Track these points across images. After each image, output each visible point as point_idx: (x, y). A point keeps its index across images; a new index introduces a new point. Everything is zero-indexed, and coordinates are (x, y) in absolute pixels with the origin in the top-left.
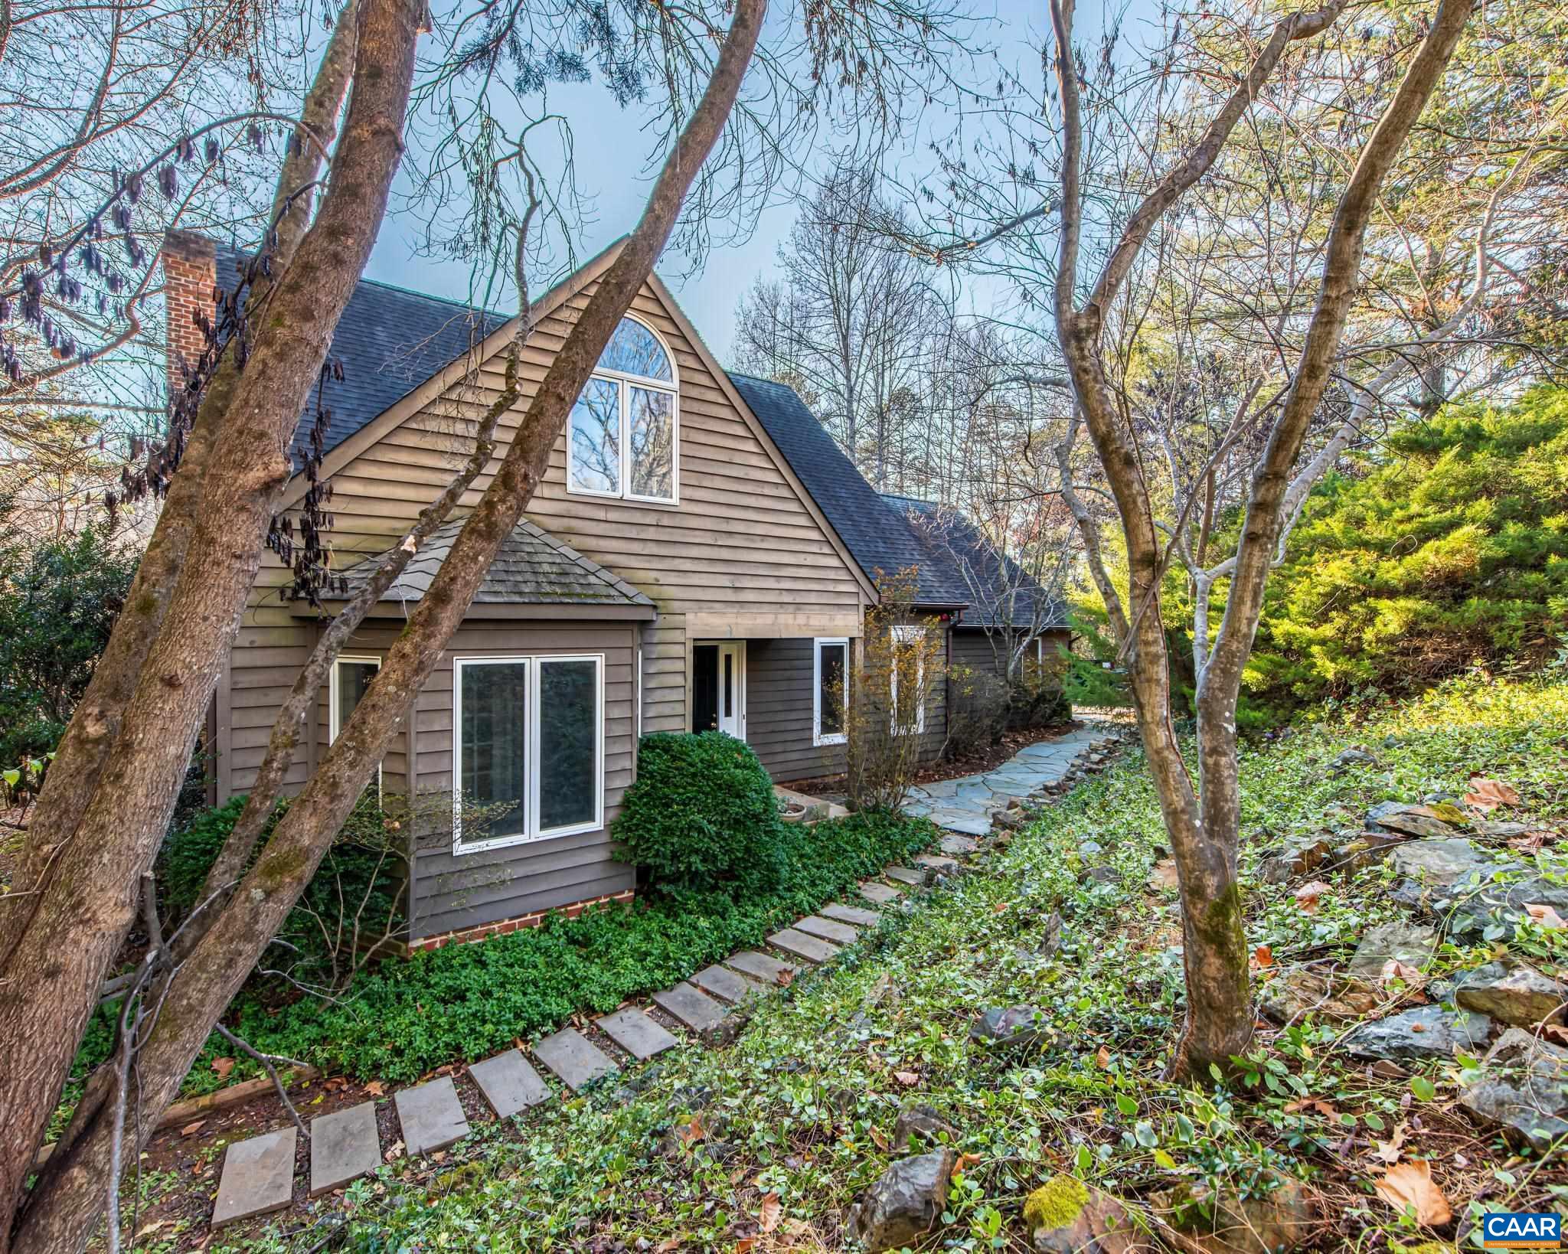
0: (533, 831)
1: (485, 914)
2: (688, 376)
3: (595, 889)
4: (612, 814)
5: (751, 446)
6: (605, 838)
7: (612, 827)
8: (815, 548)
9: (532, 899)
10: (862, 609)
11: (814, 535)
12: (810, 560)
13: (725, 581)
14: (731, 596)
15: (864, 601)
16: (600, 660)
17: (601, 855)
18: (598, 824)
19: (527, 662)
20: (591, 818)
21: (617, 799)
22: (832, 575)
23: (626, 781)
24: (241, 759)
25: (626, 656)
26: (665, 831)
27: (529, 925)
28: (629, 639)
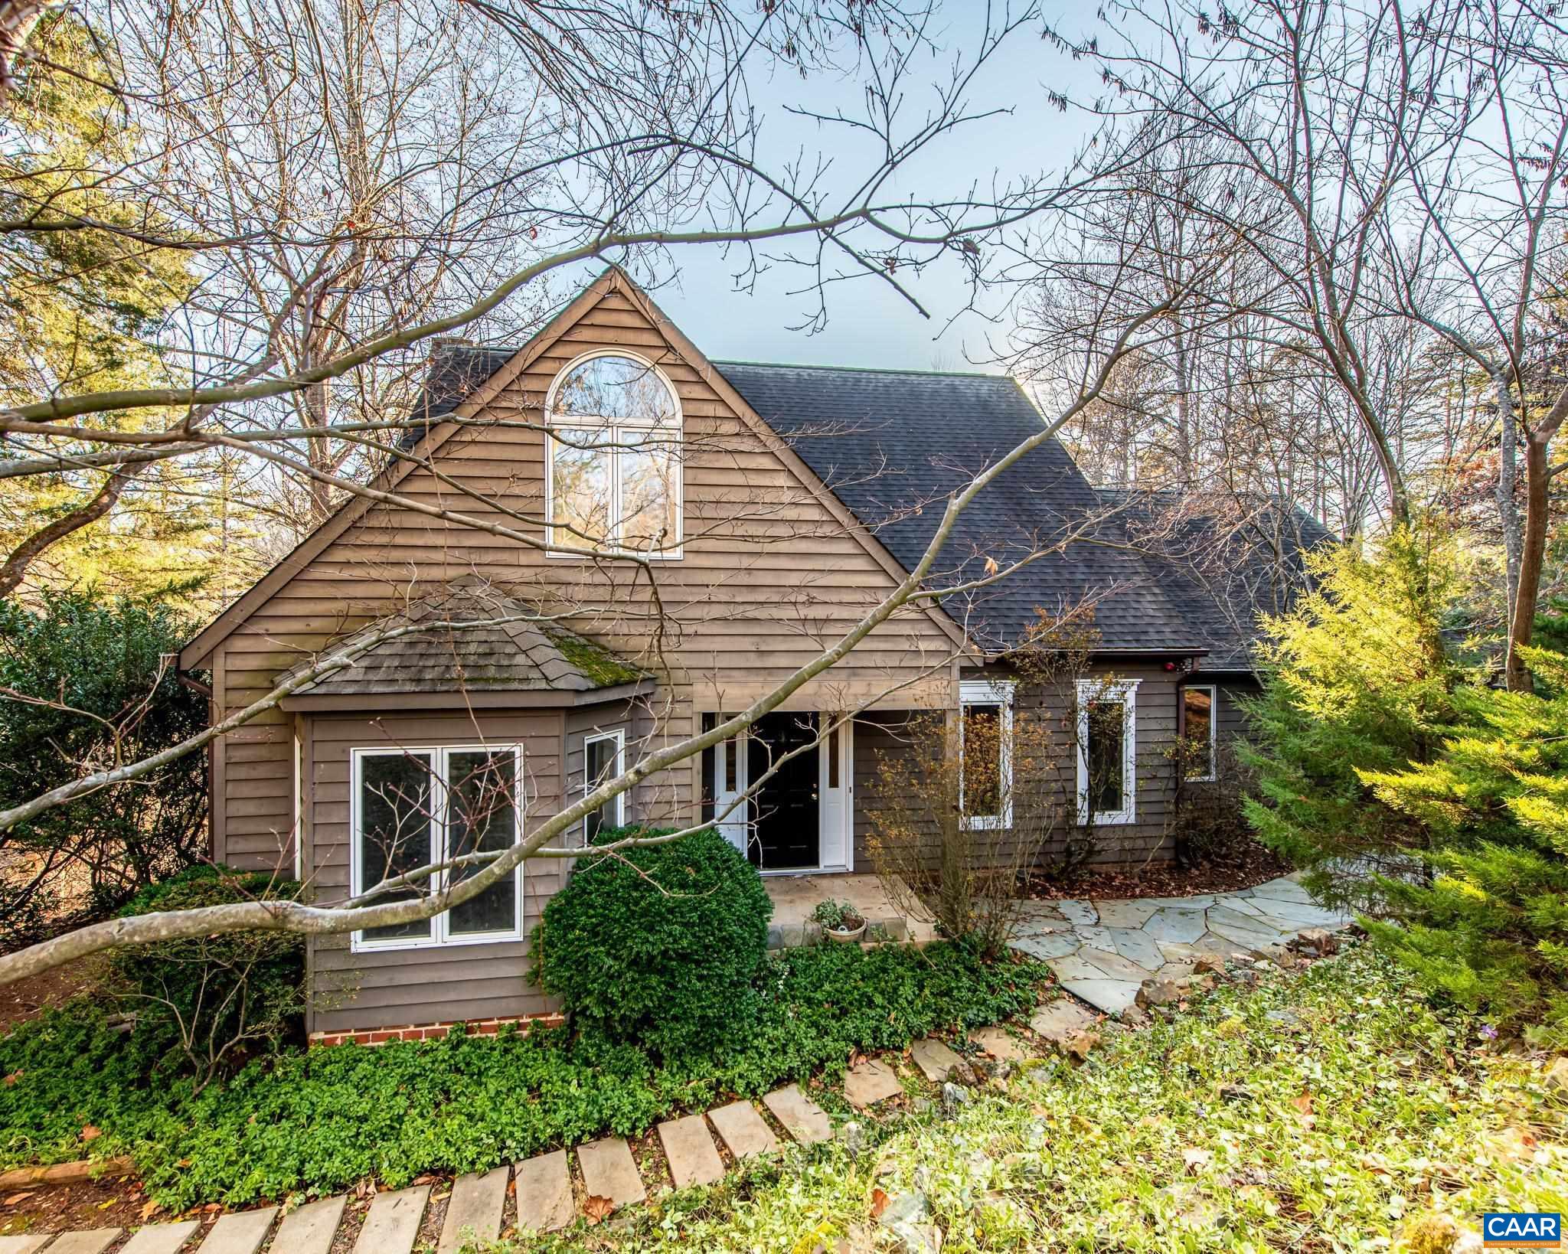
0: (441, 935)
1: (389, 1017)
2: (693, 408)
3: (514, 1005)
4: (533, 924)
5: (782, 480)
6: (524, 951)
7: (532, 937)
9: (439, 1008)
10: (956, 673)
13: (747, 644)
14: (755, 662)
15: (959, 661)
16: (518, 750)
17: (521, 969)
18: (516, 935)
19: (432, 752)
20: (510, 925)
21: (540, 908)
23: (554, 888)
24: (233, 827)
25: (551, 746)
26: (562, 961)
27: (435, 1036)
28: (556, 726)
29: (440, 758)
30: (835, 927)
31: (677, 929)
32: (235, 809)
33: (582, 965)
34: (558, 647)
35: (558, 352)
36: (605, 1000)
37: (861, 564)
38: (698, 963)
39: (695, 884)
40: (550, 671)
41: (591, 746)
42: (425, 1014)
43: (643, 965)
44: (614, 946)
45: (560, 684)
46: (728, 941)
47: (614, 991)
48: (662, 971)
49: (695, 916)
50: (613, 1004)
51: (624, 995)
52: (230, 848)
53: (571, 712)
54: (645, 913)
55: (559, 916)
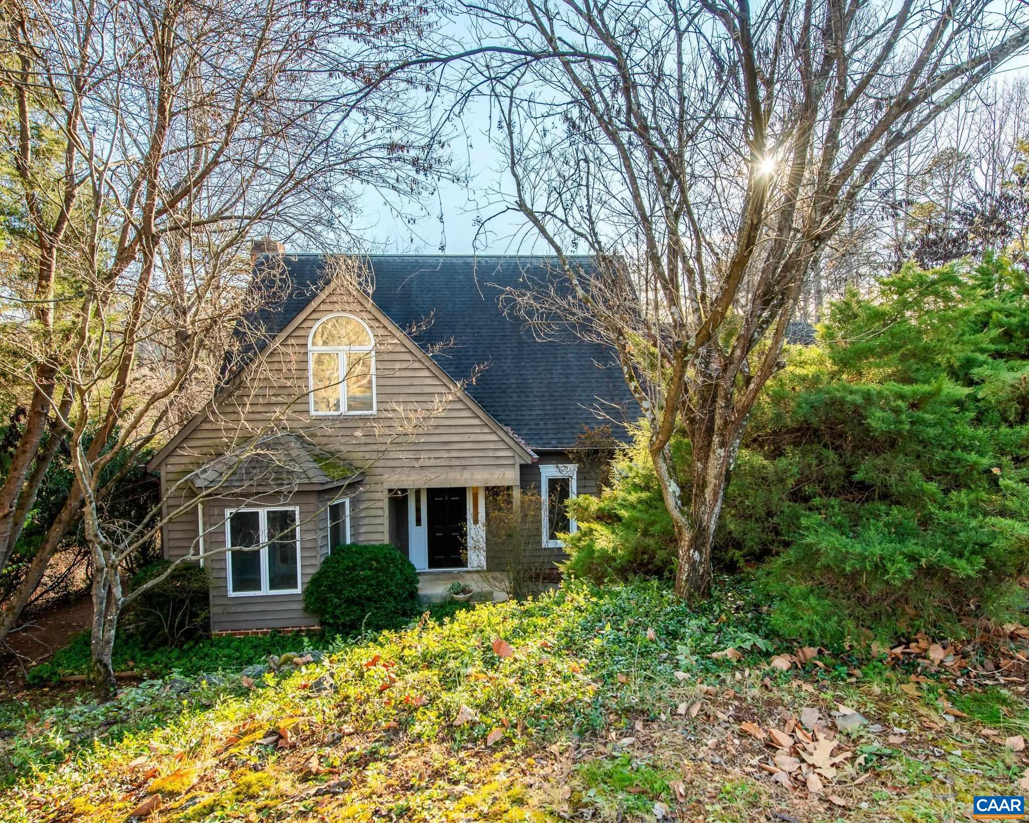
0: (265, 590)
1: (243, 625)
2: (381, 340)
3: (298, 622)
4: (306, 586)
5: (426, 373)
6: (303, 598)
8: (477, 430)
9: (266, 622)
10: (518, 467)
11: (476, 422)
12: (473, 438)
13: (410, 455)
14: (414, 463)
15: (519, 461)
16: (297, 509)
17: (301, 606)
18: (299, 590)
19: (260, 511)
21: (308, 579)
22: (492, 446)
23: (314, 571)
24: (172, 544)
25: (311, 508)
26: (316, 600)
27: (265, 634)
28: (313, 499)
29: (263, 513)
30: (457, 594)
31: (365, 587)
32: (172, 535)
33: (324, 601)
34: (315, 461)
35: (314, 316)
36: (335, 617)
37: (466, 414)
38: (375, 602)
39: (376, 569)
40: (311, 474)
41: (331, 507)
42: (260, 625)
43: (350, 602)
44: (339, 594)
45: (314, 480)
46: (390, 594)
47: (338, 612)
48: (359, 604)
49: (373, 582)
50: (338, 618)
51: (342, 613)
52: (171, 553)
53: (320, 493)
54: (351, 579)
55: (315, 582)
